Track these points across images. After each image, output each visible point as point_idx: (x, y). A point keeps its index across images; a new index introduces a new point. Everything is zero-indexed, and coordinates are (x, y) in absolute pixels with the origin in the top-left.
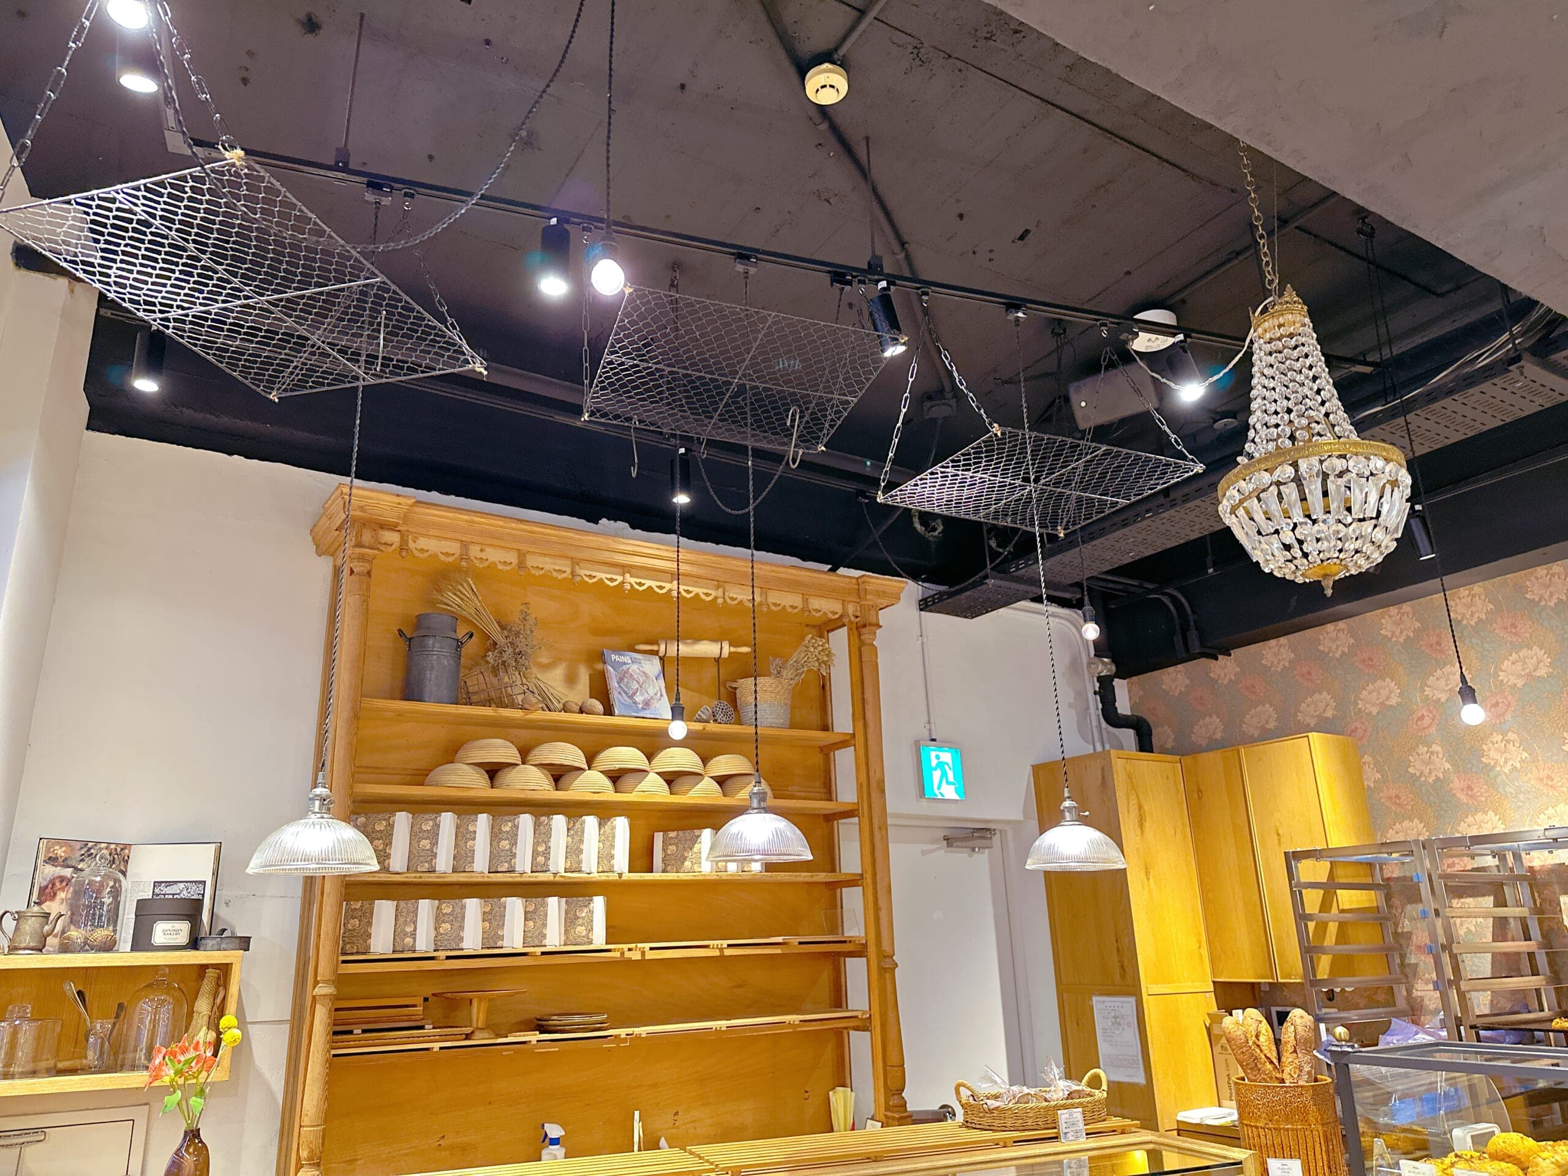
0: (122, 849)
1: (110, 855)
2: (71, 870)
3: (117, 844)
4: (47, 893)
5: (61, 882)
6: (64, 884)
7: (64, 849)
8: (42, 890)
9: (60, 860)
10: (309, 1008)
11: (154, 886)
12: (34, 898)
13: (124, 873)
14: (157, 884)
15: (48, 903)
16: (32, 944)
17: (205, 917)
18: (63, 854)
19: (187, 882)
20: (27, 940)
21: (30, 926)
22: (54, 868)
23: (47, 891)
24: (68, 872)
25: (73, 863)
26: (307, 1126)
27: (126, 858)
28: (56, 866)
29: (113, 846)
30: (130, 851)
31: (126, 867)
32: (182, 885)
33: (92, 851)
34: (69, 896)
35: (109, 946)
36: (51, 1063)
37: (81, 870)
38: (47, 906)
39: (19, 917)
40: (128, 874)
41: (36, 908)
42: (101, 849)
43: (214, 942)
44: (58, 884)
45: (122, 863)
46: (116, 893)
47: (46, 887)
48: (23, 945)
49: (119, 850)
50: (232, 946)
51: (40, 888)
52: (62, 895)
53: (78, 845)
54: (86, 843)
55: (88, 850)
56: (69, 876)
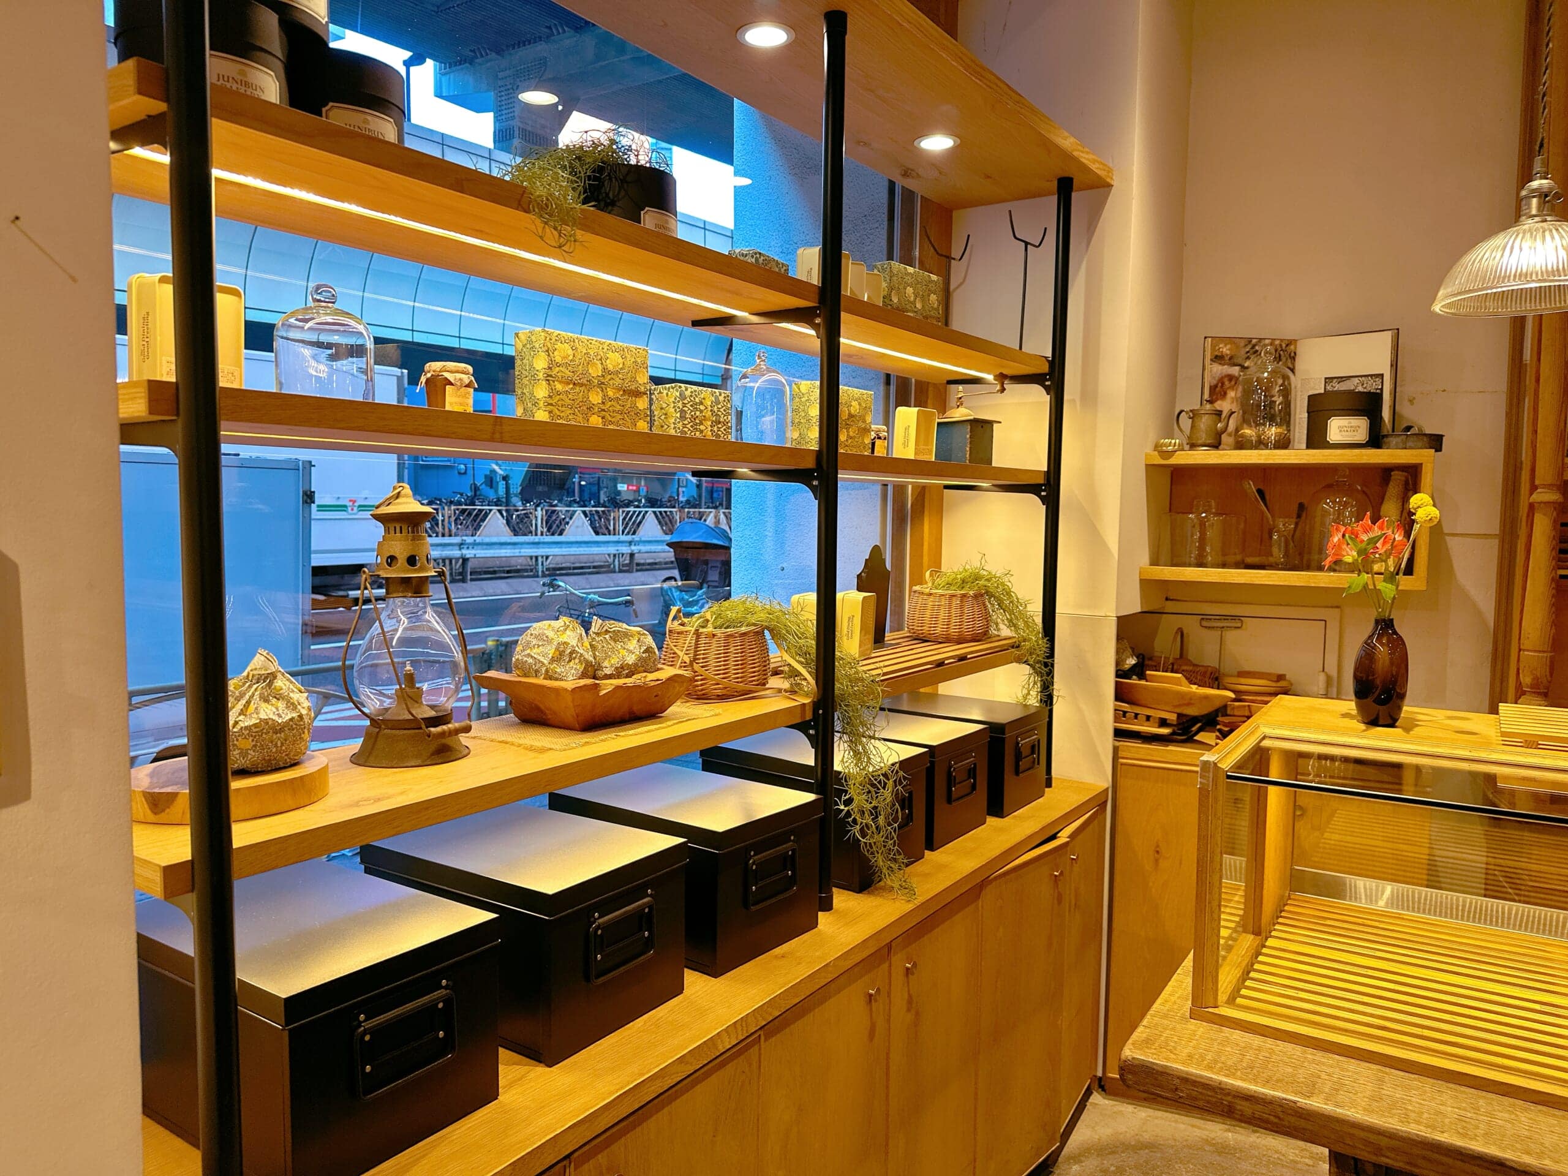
0: (1287, 345)
1: (1276, 351)
2: (1237, 368)
3: (1282, 340)
4: (1217, 391)
5: (1230, 380)
6: (1233, 383)
7: (1228, 346)
8: (1213, 389)
9: (1227, 358)
10: (1524, 518)
11: (1326, 382)
12: (1206, 396)
13: (1293, 370)
14: (1328, 380)
15: (1219, 402)
16: (1208, 442)
17: (1386, 414)
18: (1228, 352)
19: (1361, 376)
20: (1203, 437)
21: (1204, 422)
22: (1220, 367)
23: (1218, 389)
24: (1235, 371)
25: (1240, 361)
26: (1528, 650)
27: (1293, 354)
28: (1224, 365)
29: (1277, 342)
30: (1296, 348)
31: (1293, 364)
32: (1356, 380)
33: (1257, 348)
34: (1239, 394)
35: (1283, 443)
36: (1239, 558)
37: (1247, 368)
38: (1219, 405)
39: (1194, 415)
40: (1296, 371)
41: (1208, 406)
42: (1265, 345)
43: (1399, 439)
44: (1227, 383)
45: (1289, 360)
46: (1286, 392)
47: (1216, 386)
48: (1200, 442)
49: (1284, 345)
50: (1420, 444)
51: (1211, 387)
52: (1231, 394)
53: (1243, 343)
54: (1250, 340)
55: (1252, 347)
56: (1237, 374)
